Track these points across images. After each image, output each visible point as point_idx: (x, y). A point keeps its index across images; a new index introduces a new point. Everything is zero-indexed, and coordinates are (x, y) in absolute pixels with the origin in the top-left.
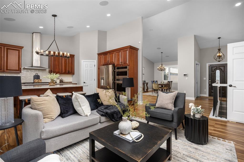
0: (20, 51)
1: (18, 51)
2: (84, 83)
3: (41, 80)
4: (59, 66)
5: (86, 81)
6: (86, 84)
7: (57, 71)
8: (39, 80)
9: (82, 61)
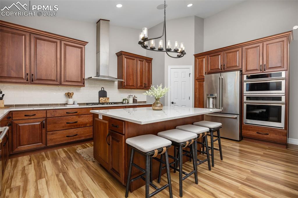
0: (83, 49)
1: (80, 49)
2: (173, 103)
3: (108, 98)
4: (133, 76)
5: (175, 100)
6: (175, 105)
7: (131, 85)
8: (105, 98)
9: (169, 67)
